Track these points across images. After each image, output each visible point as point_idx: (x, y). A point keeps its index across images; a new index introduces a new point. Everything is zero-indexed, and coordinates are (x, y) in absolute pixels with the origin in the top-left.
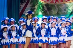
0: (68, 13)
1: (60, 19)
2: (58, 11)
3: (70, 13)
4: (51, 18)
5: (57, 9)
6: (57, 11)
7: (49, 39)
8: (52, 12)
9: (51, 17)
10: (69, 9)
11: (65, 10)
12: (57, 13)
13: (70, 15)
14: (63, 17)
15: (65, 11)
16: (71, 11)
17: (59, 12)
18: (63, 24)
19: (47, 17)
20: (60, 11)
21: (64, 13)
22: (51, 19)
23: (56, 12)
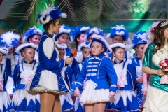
0: (135, 16)
1: (109, 35)
2: (104, 10)
3: (141, 15)
4: (84, 32)
5: (101, 4)
6: (101, 9)
7: (74, 98)
8: (86, 14)
9: (83, 29)
10: (139, 3)
11: (126, 7)
12: (102, 15)
13: (142, 23)
14: (118, 27)
15: (124, 12)
16: (144, 12)
17: (105, 14)
18: (118, 50)
19: (69, 31)
20: (111, 10)
21: (123, 16)
22: (82, 35)
23: (99, 12)
